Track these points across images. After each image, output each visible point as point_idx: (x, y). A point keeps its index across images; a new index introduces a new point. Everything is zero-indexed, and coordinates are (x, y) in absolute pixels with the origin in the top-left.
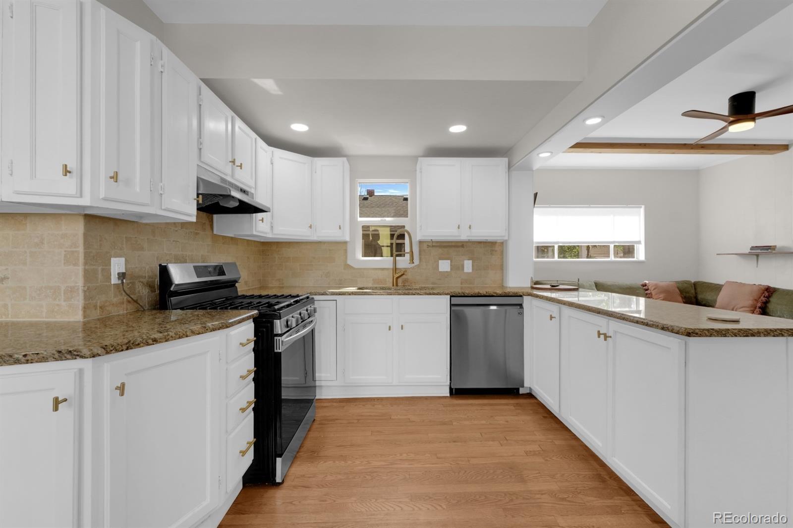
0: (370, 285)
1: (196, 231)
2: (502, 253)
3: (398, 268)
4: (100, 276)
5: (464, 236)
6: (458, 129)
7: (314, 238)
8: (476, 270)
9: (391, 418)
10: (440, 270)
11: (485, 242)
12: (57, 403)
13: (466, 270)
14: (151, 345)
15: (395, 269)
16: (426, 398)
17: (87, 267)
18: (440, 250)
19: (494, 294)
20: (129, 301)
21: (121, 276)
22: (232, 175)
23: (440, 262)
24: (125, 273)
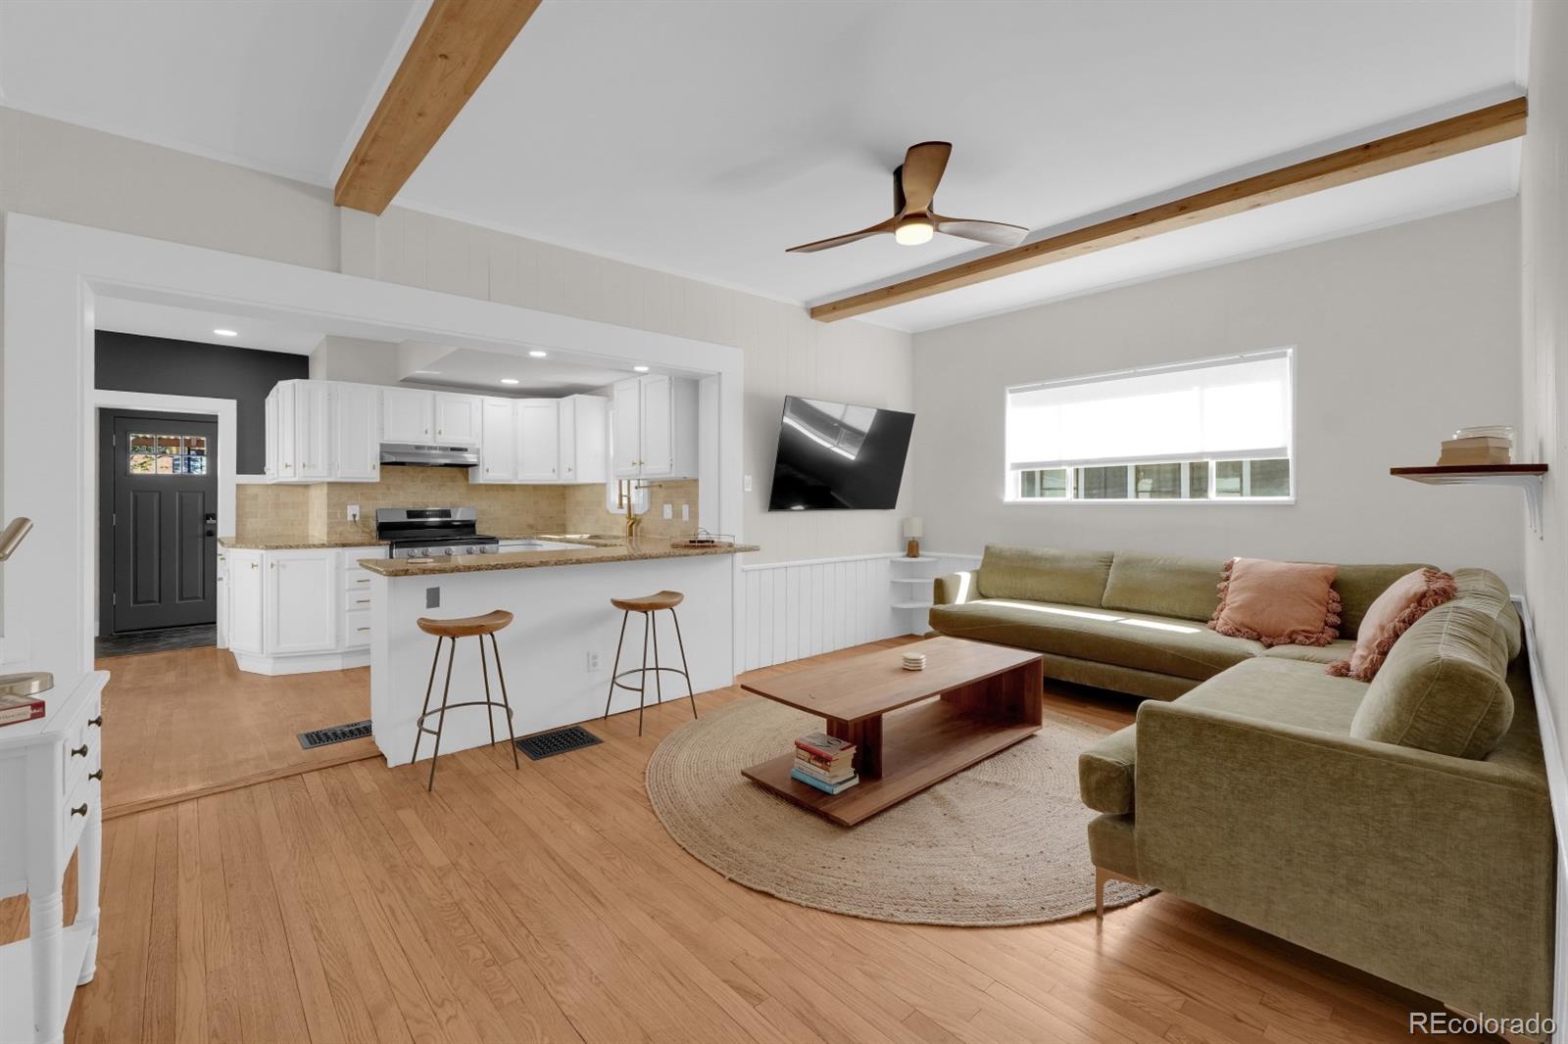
1: (442, 483)
4: (339, 516)
8: (692, 518)
10: (665, 517)
13: (684, 518)
15: (630, 515)
17: (329, 511)
18: (665, 492)
20: (364, 532)
21: (354, 516)
22: (435, 441)
23: (665, 506)
24: (358, 514)
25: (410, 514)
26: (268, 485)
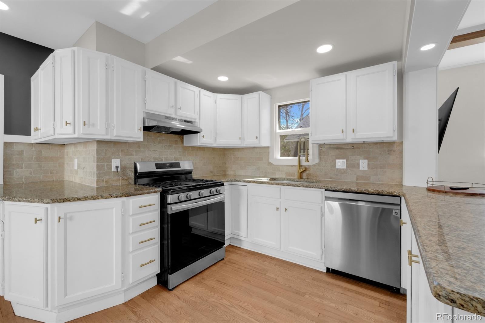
0: (284, 177)
1: (170, 145)
2: (401, 152)
3: (302, 166)
4: (105, 168)
5: (350, 139)
6: (324, 49)
7: (244, 145)
8: (372, 168)
9: (265, 274)
10: (337, 167)
11: (381, 143)
12: (36, 220)
13: (361, 168)
14: (77, 201)
15: (300, 166)
16: (305, 268)
17: (98, 163)
18: (337, 152)
19: (365, 192)
20: (123, 179)
21: (117, 167)
22: (176, 114)
23: (337, 161)
24: (119, 165)
25: (158, 166)
26: (32, 144)
